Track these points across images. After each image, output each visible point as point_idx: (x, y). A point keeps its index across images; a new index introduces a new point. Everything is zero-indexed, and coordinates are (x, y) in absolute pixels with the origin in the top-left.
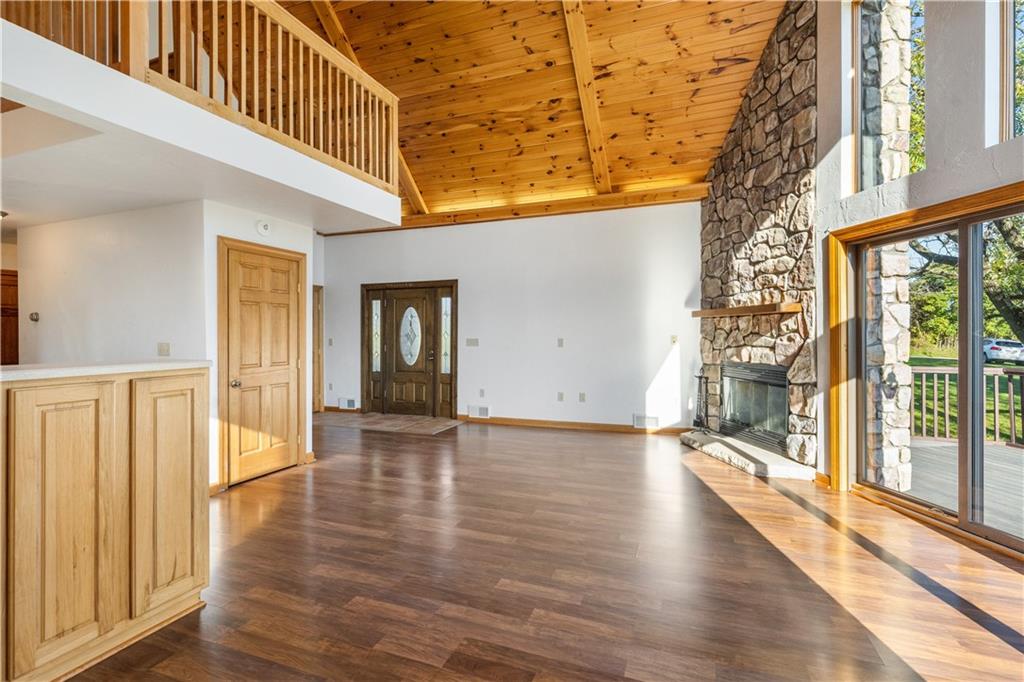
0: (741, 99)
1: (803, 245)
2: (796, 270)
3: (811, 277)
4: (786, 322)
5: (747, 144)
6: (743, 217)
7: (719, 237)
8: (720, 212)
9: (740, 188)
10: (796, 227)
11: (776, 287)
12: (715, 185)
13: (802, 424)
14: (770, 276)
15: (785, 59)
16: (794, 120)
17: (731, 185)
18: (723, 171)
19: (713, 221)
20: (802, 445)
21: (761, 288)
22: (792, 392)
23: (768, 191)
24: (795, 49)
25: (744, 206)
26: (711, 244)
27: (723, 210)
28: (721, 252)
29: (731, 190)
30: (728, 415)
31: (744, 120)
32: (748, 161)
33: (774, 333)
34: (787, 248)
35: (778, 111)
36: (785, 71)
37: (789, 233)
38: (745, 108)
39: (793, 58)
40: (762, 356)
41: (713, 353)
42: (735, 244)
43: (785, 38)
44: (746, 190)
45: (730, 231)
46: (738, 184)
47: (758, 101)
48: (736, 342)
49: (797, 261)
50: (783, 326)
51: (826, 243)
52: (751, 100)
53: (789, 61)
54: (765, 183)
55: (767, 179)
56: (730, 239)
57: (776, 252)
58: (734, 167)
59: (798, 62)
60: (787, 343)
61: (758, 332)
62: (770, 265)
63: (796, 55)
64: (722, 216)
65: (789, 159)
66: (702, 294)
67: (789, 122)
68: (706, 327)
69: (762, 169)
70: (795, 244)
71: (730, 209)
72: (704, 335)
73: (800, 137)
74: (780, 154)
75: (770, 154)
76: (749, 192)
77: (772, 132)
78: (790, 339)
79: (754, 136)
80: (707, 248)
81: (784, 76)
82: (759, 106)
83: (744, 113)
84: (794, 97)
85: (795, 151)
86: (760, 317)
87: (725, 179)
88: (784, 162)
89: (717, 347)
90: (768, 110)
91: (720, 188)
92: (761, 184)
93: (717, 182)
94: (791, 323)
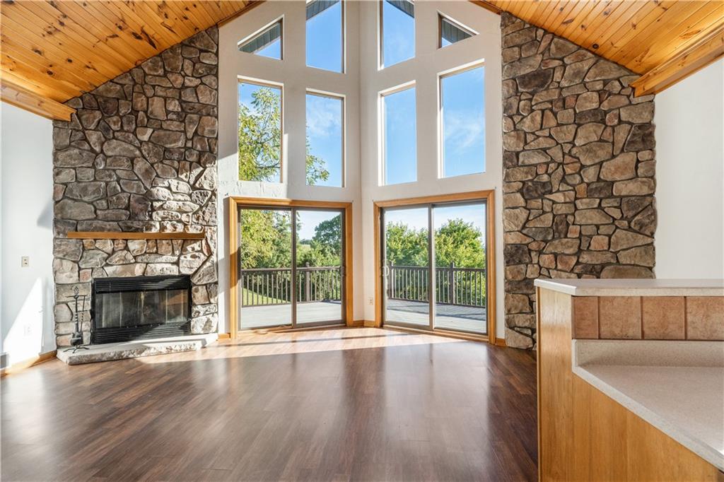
0: (134, 66)
1: (207, 198)
2: (201, 213)
3: (214, 219)
4: (192, 246)
5: (142, 106)
6: (138, 161)
7: (94, 166)
8: (94, 144)
9: (131, 135)
10: (202, 186)
11: (180, 221)
12: (84, 117)
13: (205, 309)
14: (174, 213)
15: (189, 72)
16: (200, 118)
17: (114, 127)
18: (99, 109)
19: (80, 149)
20: (207, 322)
21: (160, 220)
22: (197, 291)
23: (170, 152)
24: (200, 74)
25: (137, 152)
26: (75, 169)
27: (102, 144)
28: (95, 180)
29: (114, 132)
30: (104, 325)
31: (135, 84)
32: (143, 119)
33: (177, 253)
34: (191, 197)
35: (181, 102)
36: (189, 80)
37: (193, 187)
38: (137, 75)
39: (197, 78)
40: (162, 269)
41: (81, 272)
42: (121, 179)
43: (190, 59)
44: (139, 140)
45: (114, 166)
46: (127, 131)
47: (157, 81)
48: (123, 260)
49: (201, 207)
50: (189, 248)
51: (227, 201)
52: (145, 75)
53: (193, 76)
54: (168, 146)
55: (171, 143)
56: (113, 173)
57: (179, 197)
58: (121, 114)
59: (202, 83)
60: (191, 259)
61: (157, 253)
62: (174, 205)
63: (200, 78)
64: (97, 149)
65: (192, 139)
66: (56, 214)
67: (195, 117)
68: (65, 247)
69: (162, 133)
70: (199, 195)
71: (114, 148)
72: (61, 255)
73: (206, 131)
74: (185, 132)
75: (172, 128)
76: (143, 143)
77: (174, 113)
78: (193, 257)
79: (152, 105)
80: (67, 171)
81: (188, 83)
82: (159, 86)
83: (135, 78)
84: (199, 102)
85: (200, 137)
86: (158, 241)
87: (103, 118)
88: (187, 139)
89: (89, 265)
90: (169, 95)
91: (93, 122)
92: (162, 144)
93: (87, 115)
94: (196, 246)
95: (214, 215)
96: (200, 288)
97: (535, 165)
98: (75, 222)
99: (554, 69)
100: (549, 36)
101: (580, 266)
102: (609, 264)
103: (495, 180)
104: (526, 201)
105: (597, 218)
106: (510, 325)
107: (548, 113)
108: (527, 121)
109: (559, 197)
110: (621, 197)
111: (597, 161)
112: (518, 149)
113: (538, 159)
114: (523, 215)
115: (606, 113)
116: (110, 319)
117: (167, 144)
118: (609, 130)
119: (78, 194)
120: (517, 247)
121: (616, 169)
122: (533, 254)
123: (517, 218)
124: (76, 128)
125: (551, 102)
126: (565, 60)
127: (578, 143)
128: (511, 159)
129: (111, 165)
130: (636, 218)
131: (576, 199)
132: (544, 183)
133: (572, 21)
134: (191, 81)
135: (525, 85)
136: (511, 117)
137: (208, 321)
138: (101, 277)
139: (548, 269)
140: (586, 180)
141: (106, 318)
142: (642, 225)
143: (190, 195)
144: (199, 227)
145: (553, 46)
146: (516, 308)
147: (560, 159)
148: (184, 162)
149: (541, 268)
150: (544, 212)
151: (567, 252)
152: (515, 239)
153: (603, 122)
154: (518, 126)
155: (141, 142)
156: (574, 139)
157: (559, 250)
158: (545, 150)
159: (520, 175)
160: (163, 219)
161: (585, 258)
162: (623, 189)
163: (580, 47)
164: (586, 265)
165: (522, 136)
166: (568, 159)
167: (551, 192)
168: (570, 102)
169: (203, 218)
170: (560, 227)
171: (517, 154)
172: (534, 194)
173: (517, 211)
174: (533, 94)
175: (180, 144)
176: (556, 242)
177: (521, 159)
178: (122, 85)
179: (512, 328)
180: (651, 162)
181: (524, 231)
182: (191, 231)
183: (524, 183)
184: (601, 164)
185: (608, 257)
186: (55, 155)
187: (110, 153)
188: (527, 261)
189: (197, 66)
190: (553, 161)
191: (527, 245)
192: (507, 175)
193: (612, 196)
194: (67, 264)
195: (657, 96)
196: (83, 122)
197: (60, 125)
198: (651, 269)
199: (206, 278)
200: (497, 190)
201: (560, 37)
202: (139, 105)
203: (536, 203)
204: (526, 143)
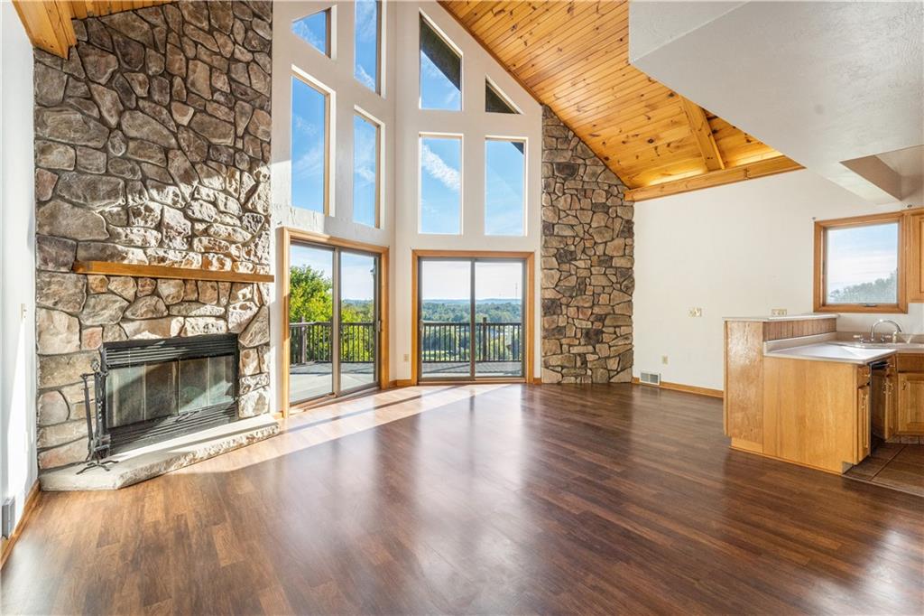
1: (260, 225)
3: (266, 255)
4: (243, 291)
5: (180, 69)
6: (176, 156)
7: (104, 149)
8: (109, 111)
9: (165, 111)
10: (256, 208)
11: (228, 255)
12: (92, 58)
13: (255, 382)
14: (223, 242)
15: (239, 38)
16: (253, 110)
17: (140, 91)
18: (114, 53)
19: (83, 113)
20: (259, 399)
21: (203, 250)
22: (247, 356)
23: (218, 150)
24: (253, 47)
25: (173, 141)
26: (74, 147)
27: (120, 114)
28: (107, 173)
29: (138, 98)
30: (115, 422)
31: (169, 30)
32: (181, 91)
33: (224, 301)
34: (241, 222)
35: (231, 80)
36: (240, 50)
37: (244, 208)
38: (172, 15)
39: (249, 51)
40: (206, 326)
41: (84, 332)
42: (148, 178)
43: (242, 20)
44: (175, 121)
45: (141, 156)
46: (158, 103)
47: (201, 37)
48: (153, 312)
49: (253, 237)
50: (240, 294)
51: (280, 232)
52: (184, 22)
53: (243, 46)
54: (215, 141)
55: (220, 138)
56: (137, 167)
57: (228, 219)
58: (150, 73)
59: (254, 61)
60: (241, 311)
61: (197, 301)
62: (223, 231)
63: (253, 52)
64: (113, 121)
65: (242, 138)
66: (40, 226)
67: (247, 107)
68: (57, 287)
69: (207, 119)
70: (251, 221)
71: (138, 126)
72: (50, 303)
73: (260, 131)
74: (234, 124)
75: (219, 114)
76: (182, 128)
77: (222, 93)
78: (243, 307)
79: (194, 72)
80: (62, 149)
81: (238, 55)
82: (202, 45)
83: (169, 20)
84: (251, 87)
85: (252, 137)
86: (200, 283)
87: (119, 70)
88: (236, 136)
89: (99, 320)
90: (216, 64)
91: (106, 72)
92: (207, 136)
93: (96, 58)
94: (246, 291)
95: (266, 250)
96: (251, 351)
97: (566, 237)
98: (74, 243)
99: (579, 165)
100: (576, 139)
101: (594, 316)
102: (610, 314)
103: (535, 245)
104: (559, 264)
105: (604, 282)
106: (546, 366)
107: (574, 197)
108: (562, 200)
109: (581, 264)
110: (616, 268)
111: (604, 240)
112: (554, 222)
113: (568, 232)
114: (557, 275)
115: (609, 207)
116: (125, 412)
117: (215, 137)
118: (611, 219)
119: (80, 193)
120: (553, 301)
121: (615, 248)
122: (563, 307)
123: (553, 277)
124: (76, 74)
125: (577, 190)
126: (587, 161)
127: (594, 225)
128: (548, 228)
129: (135, 153)
130: (625, 283)
131: (592, 266)
132: (572, 252)
133: (597, 136)
134: (242, 53)
135: (560, 172)
136: (549, 194)
137: (261, 398)
138: (117, 340)
139: (573, 319)
140: (598, 253)
141: (120, 410)
142: (627, 288)
143: (240, 219)
144: (251, 266)
145: (579, 147)
146: (551, 351)
147: (582, 235)
148: (233, 168)
149: (568, 317)
150: (571, 275)
151: (586, 305)
152: (550, 294)
153: (607, 213)
154: (554, 203)
155: (178, 126)
156: (591, 221)
157: (581, 304)
158: (572, 226)
159: (555, 243)
160: (208, 250)
161: (596, 310)
162: (617, 262)
163: (595, 155)
164: (597, 315)
165: (557, 211)
166: (587, 236)
167: (575, 260)
168: (589, 193)
169: (256, 252)
170: (581, 287)
171: (553, 225)
172: (564, 259)
173: (553, 272)
174: (565, 179)
175: (229, 141)
176: (579, 298)
177: (556, 230)
178: (153, 26)
179: (547, 368)
180: (632, 247)
181: (557, 289)
182: (242, 270)
183: (558, 249)
184: (606, 243)
185: (609, 310)
186: (37, 114)
187: (133, 133)
188: (559, 312)
189: (250, 34)
190: (577, 236)
191: (559, 299)
192: (546, 242)
193: (611, 267)
194: (61, 319)
195: (636, 203)
196: (89, 68)
197: (48, 60)
198: (630, 317)
199: (258, 337)
200: (536, 253)
201: (584, 143)
202: (177, 65)
203: (565, 267)
204: (559, 219)
